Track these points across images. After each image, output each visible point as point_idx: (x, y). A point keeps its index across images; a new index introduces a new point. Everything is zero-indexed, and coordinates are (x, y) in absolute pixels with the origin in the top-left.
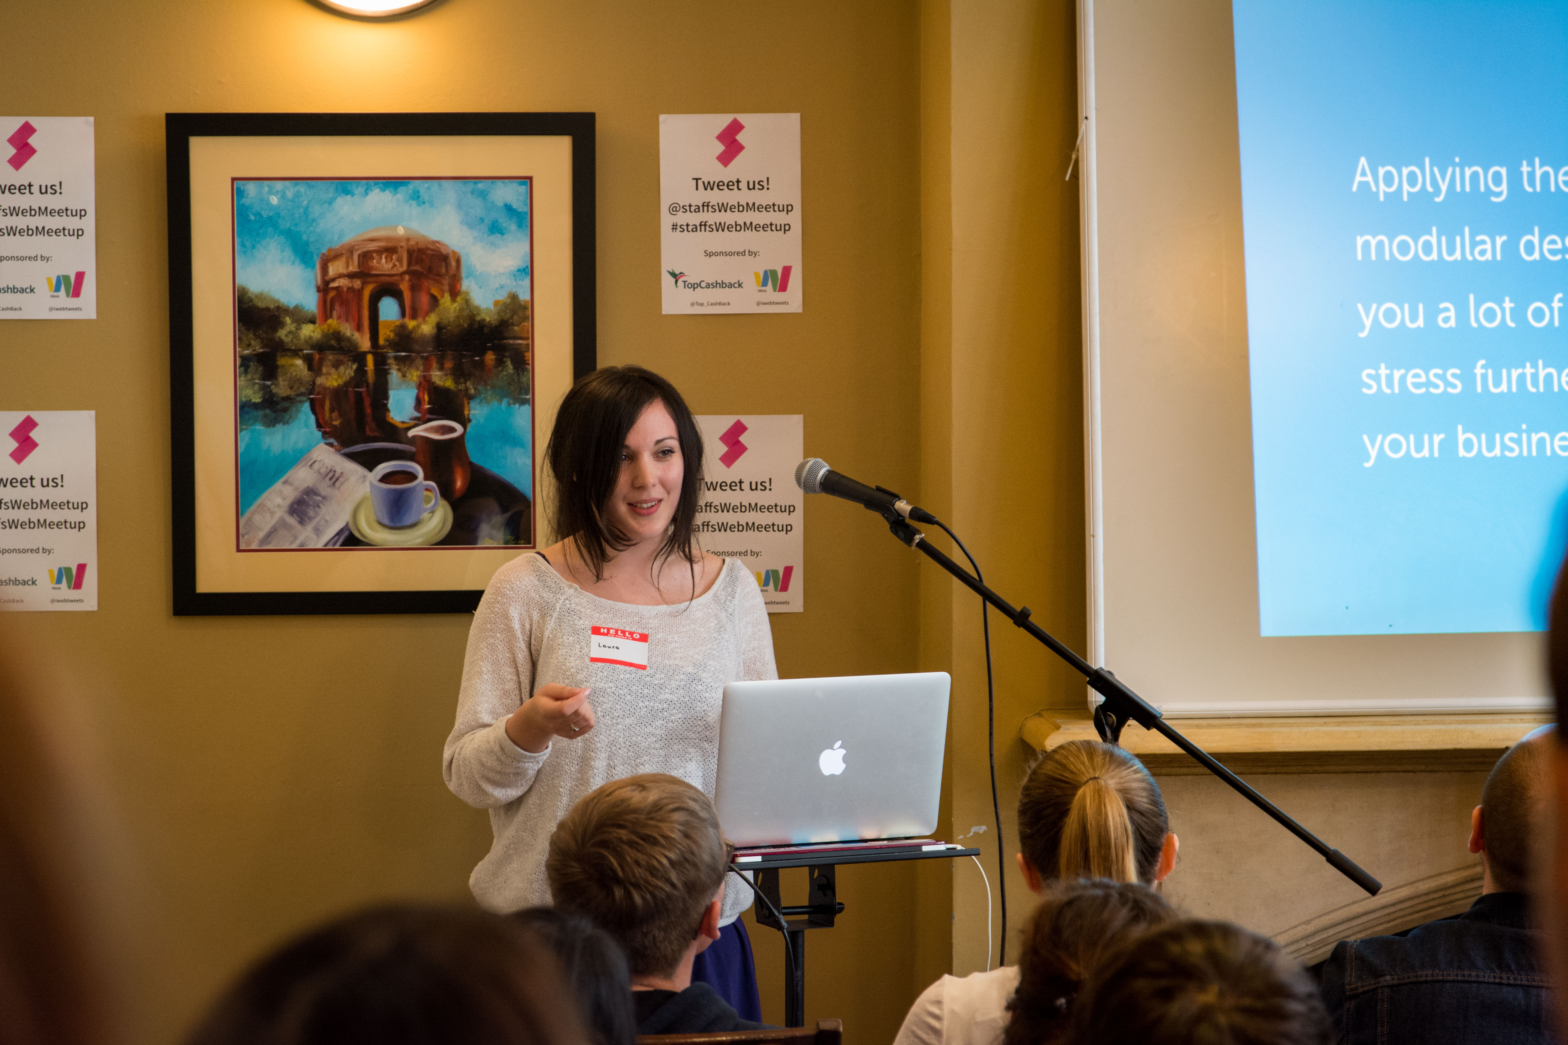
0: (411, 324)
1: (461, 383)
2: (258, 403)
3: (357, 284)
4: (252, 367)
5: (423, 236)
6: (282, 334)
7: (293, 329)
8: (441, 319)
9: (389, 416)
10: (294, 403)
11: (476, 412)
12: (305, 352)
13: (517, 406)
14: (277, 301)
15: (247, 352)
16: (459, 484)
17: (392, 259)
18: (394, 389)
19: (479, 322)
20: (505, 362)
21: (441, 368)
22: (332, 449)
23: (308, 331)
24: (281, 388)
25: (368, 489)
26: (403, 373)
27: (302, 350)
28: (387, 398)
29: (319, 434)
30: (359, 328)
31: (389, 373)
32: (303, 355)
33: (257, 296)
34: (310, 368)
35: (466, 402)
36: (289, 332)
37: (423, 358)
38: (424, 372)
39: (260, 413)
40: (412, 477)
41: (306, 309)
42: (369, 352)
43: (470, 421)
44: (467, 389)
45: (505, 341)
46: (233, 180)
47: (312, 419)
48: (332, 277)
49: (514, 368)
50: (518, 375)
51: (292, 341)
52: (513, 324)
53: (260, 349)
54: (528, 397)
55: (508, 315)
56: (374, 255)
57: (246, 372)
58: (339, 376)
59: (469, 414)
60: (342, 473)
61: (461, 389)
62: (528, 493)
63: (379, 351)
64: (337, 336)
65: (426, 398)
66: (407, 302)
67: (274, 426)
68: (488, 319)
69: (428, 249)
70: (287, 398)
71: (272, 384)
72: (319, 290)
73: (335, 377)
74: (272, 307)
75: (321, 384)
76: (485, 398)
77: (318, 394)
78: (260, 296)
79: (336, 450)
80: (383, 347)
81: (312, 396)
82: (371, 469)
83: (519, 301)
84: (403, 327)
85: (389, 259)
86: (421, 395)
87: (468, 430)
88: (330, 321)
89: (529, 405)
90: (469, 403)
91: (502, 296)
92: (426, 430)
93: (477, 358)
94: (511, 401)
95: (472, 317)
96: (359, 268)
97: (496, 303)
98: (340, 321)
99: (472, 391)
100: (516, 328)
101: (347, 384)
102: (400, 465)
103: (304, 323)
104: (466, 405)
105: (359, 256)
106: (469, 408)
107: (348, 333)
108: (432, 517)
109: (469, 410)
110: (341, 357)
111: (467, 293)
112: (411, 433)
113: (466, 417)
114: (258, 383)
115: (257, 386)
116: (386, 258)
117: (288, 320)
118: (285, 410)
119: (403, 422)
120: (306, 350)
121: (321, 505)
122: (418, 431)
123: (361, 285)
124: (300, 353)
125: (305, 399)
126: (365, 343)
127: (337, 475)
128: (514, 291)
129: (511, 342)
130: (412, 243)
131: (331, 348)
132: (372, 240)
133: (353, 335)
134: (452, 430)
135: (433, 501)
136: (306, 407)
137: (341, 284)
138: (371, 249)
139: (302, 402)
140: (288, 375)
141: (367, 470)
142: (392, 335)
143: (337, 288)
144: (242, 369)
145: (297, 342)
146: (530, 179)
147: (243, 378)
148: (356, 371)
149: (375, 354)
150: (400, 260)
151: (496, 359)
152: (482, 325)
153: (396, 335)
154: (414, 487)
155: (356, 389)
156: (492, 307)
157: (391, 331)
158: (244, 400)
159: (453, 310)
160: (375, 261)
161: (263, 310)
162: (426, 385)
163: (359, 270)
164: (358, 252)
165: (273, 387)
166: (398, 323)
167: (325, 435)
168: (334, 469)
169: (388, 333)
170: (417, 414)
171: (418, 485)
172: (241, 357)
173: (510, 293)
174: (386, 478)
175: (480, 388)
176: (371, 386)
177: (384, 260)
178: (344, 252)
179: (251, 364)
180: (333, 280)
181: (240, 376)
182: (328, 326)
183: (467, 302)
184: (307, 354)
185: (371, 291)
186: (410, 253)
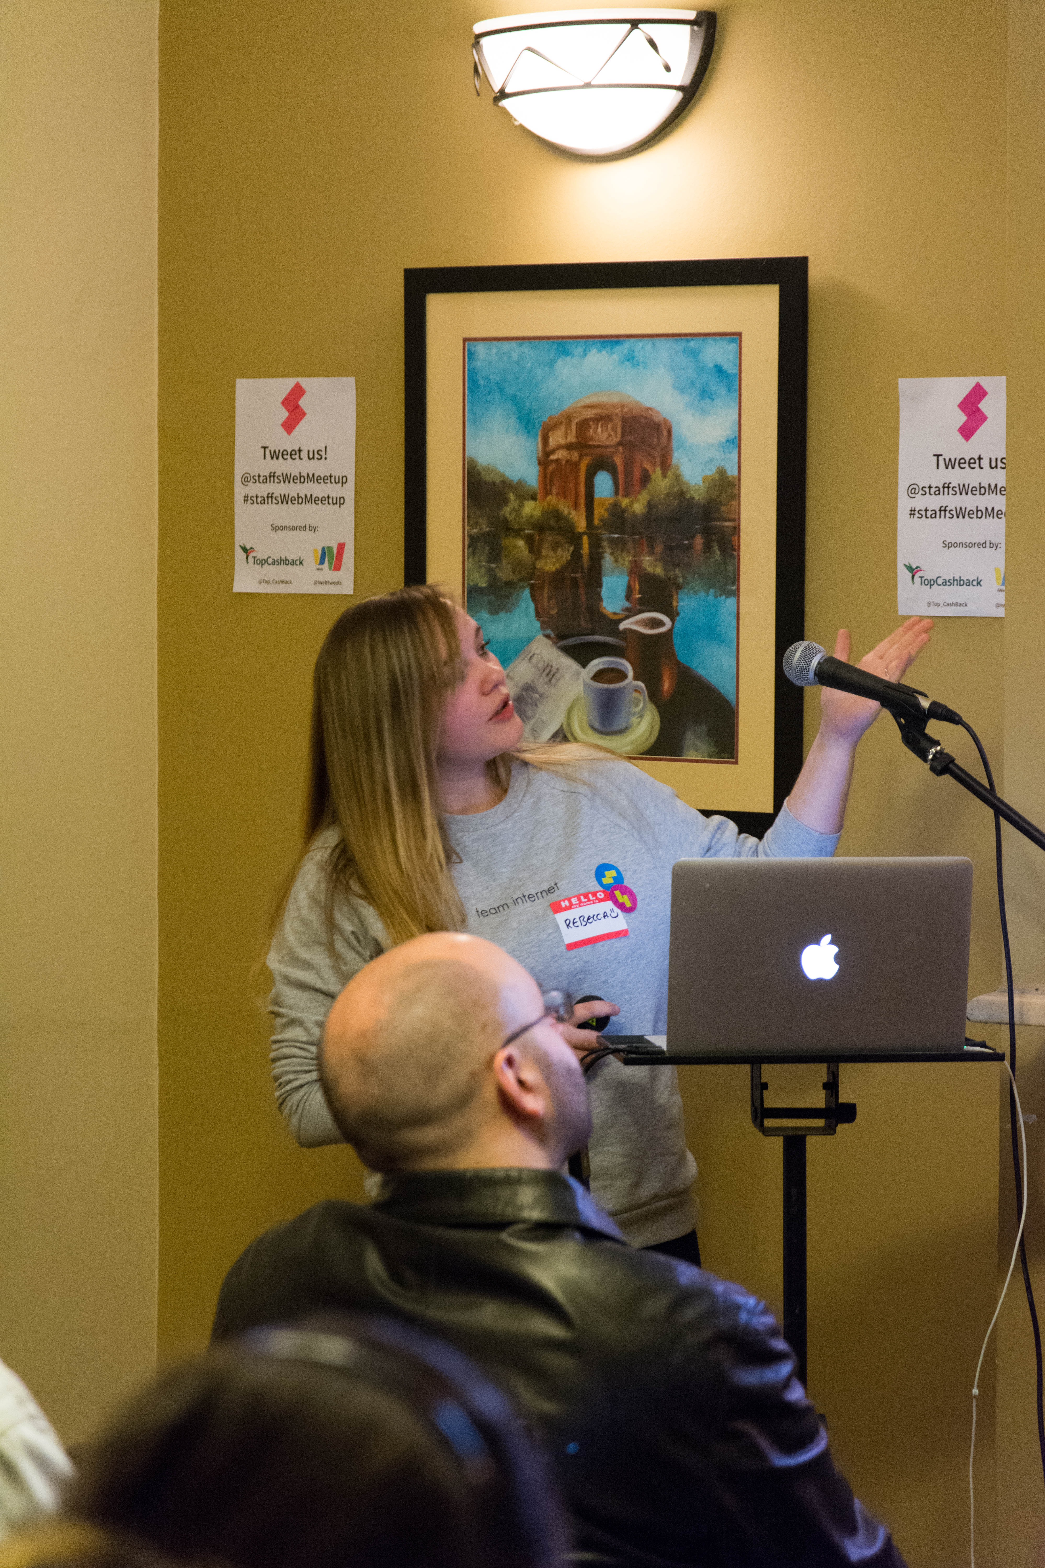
0: (625, 502)
1: (670, 570)
2: (484, 588)
3: (575, 456)
4: (479, 548)
5: (637, 402)
6: (506, 511)
7: (516, 506)
8: (652, 496)
9: (602, 605)
10: (516, 589)
11: (685, 604)
12: (526, 532)
13: (723, 598)
14: (503, 475)
15: (475, 531)
16: (666, 686)
17: (607, 428)
18: (608, 576)
19: (689, 500)
20: (712, 547)
21: (652, 553)
22: (549, 642)
23: (531, 509)
24: (505, 573)
25: (582, 688)
26: (615, 557)
27: (524, 530)
28: (600, 585)
29: (537, 624)
30: (576, 506)
31: (602, 558)
32: (525, 534)
33: (484, 469)
34: (531, 551)
35: (674, 593)
36: (513, 510)
37: (634, 541)
38: (635, 556)
39: (485, 599)
40: (623, 676)
41: (528, 484)
42: (585, 533)
43: (678, 614)
44: (675, 578)
45: (713, 523)
46: (465, 340)
47: (532, 606)
48: (551, 448)
49: (721, 554)
50: (725, 562)
51: (515, 519)
52: (721, 504)
53: (486, 528)
54: (734, 588)
55: (717, 493)
56: (591, 423)
57: (474, 554)
58: (557, 560)
59: (677, 606)
60: (558, 669)
61: (670, 577)
62: (732, 698)
63: (594, 532)
64: (556, 514)
65: (637, 587)
66: (621, 478)
67: (498, 613)
68: (697, 498)
69: (641, 416)
70: (509, 584)
71: (497, 567)
72: (540, 463)
73: (554, 560)
74: (498, 481)
75: (540, 569)
76: (693, 588)
77: (537, 580)
78: (487, 469)
79: (553, 643)
80: (597, 528)
81: (532, 582)
82: (584, 664)
83: (728, 477)
84: (616, 505)
85: (604, 429)
86: (632, 583)
87: (676, 624)
88: (549, 498)
89: (735, 597)
90: (677, 593)
91: (711, 471)
92: (637, 623)
93: (686, 542)
94: (718, 593)
95: (682, 494)
96: (577, 438)
97: (705, 479)
98: (559, 497)
99: (681, 580)
100: (724, 508)
101: (563, 569)
102: (612, 662)
103: (525, 499)
104: (675, 596)
105: (577, 424)
106: (678, 599)
107: (566, 512)
108: (640, 722)
109: (678, 602)
110: (559, 538)
111: (678, 467)
112: (622, 626)
113: (675, 608)
114: (484, 566)
115: (483, 570)
116: (602, 427)
117: (512, 496)
118: (508, 597)
119: (615, 613)
120: (528, 529)
121: (538, 704)
122: (629, 624)
123: (578, 457)
124: (522, 533)
125: (525, 584)
126: (581, 524)
127: (554, 670)
128: (722, 464)
129: (719, 523)
130: (626, 410)
131: (550, 528)
132: (590, 407)
133: (570, 514)
134: (660, 624)
135: (642, 704)
136: (526, 594)
137: (560, 457)
138: (588, 417)
139: (523, 588)
140: (511, 557)
141: (581, 667)
142: (606, 515)
143: (556, 461)
144: (471, 549)
145: (520, 521)
146: (739, 335)
147: (470, 560)
148: (572, 555)
149: (590, 536)
150: (614, 429)
151: (704, 544)
152: (691, 502)
153: (610, 514)
154: (624, 688)
155: (572, 575)
156: (701, 484)
157: (605, 510)
158: (471, 584)
159: (663, 486)
160: (591, 431)
161: (489, 484)
162: (636, 571)
163: (577, 440)
164: (576, 421)
165: (497, 570)
166: (612, 501)
167: (544, 626)
168: (550, 664)
169: (603, 512)
170: (627, 605)
171: (627, 685)
172: (469, 536)
173: (719, 467)
174: (598, 676)
175: (689, 577)
176: (586, 571)
177: (600, 429)
178: (563, 420)
179: (479, 544)
180: (553, 452)
181: (468, 559)
182: (548, 504)
183: (677, 477)
184: (529, 535)
185: (588, 464)
186: (624, 420)
